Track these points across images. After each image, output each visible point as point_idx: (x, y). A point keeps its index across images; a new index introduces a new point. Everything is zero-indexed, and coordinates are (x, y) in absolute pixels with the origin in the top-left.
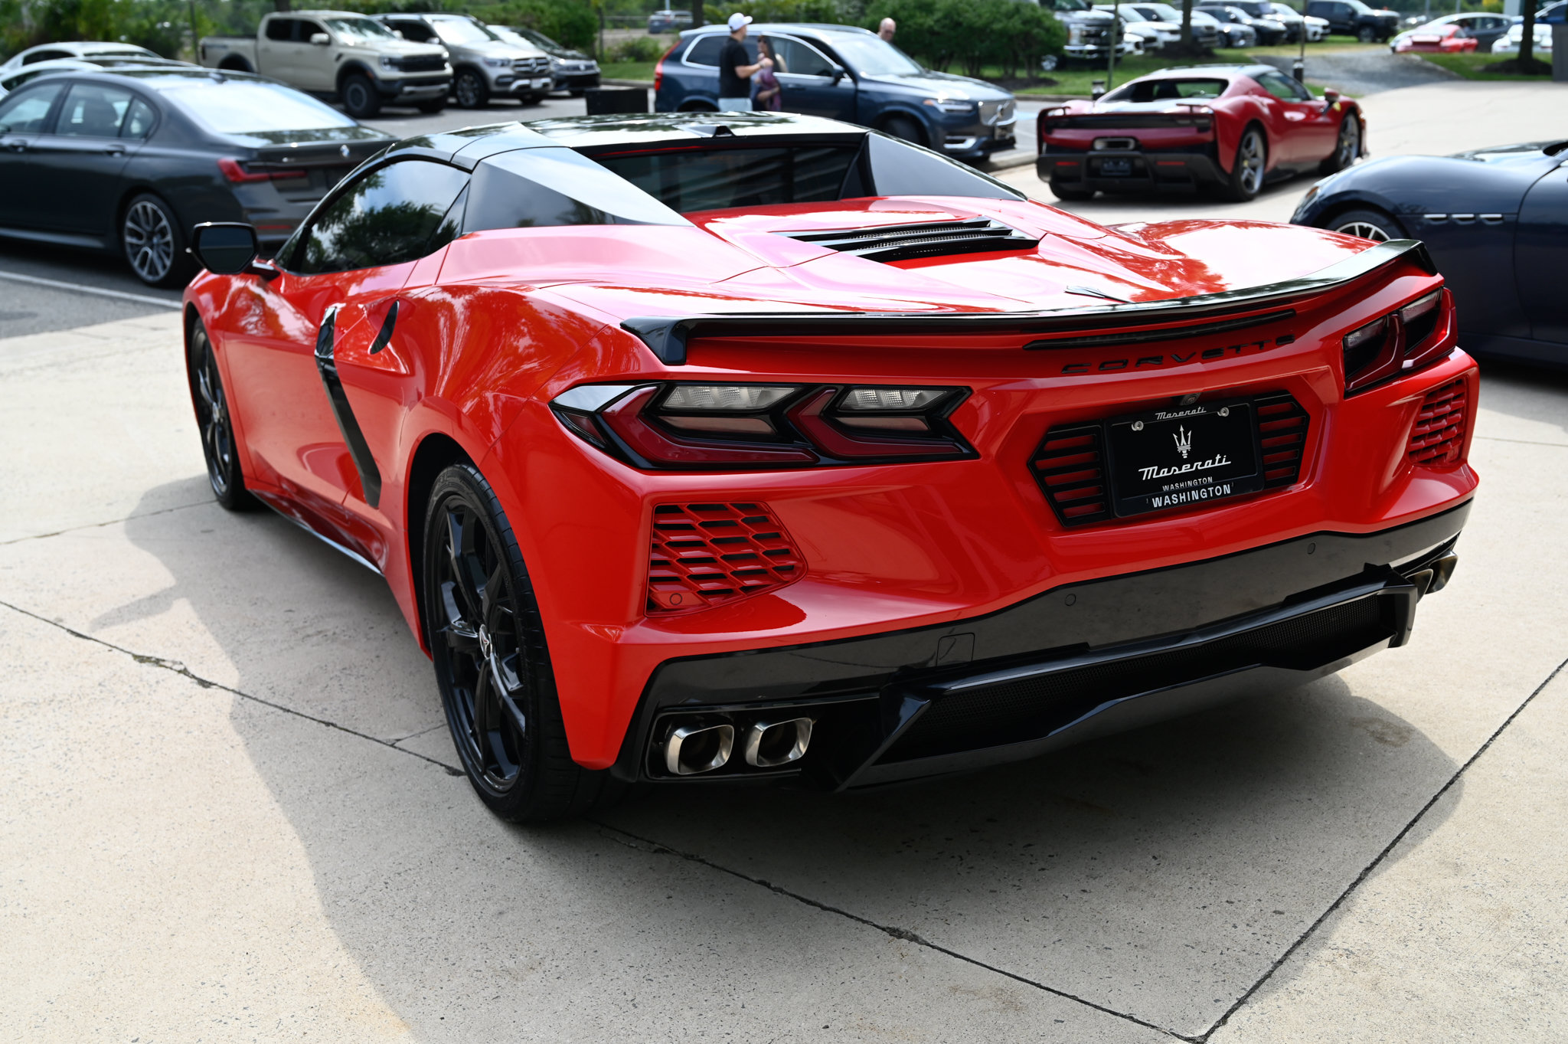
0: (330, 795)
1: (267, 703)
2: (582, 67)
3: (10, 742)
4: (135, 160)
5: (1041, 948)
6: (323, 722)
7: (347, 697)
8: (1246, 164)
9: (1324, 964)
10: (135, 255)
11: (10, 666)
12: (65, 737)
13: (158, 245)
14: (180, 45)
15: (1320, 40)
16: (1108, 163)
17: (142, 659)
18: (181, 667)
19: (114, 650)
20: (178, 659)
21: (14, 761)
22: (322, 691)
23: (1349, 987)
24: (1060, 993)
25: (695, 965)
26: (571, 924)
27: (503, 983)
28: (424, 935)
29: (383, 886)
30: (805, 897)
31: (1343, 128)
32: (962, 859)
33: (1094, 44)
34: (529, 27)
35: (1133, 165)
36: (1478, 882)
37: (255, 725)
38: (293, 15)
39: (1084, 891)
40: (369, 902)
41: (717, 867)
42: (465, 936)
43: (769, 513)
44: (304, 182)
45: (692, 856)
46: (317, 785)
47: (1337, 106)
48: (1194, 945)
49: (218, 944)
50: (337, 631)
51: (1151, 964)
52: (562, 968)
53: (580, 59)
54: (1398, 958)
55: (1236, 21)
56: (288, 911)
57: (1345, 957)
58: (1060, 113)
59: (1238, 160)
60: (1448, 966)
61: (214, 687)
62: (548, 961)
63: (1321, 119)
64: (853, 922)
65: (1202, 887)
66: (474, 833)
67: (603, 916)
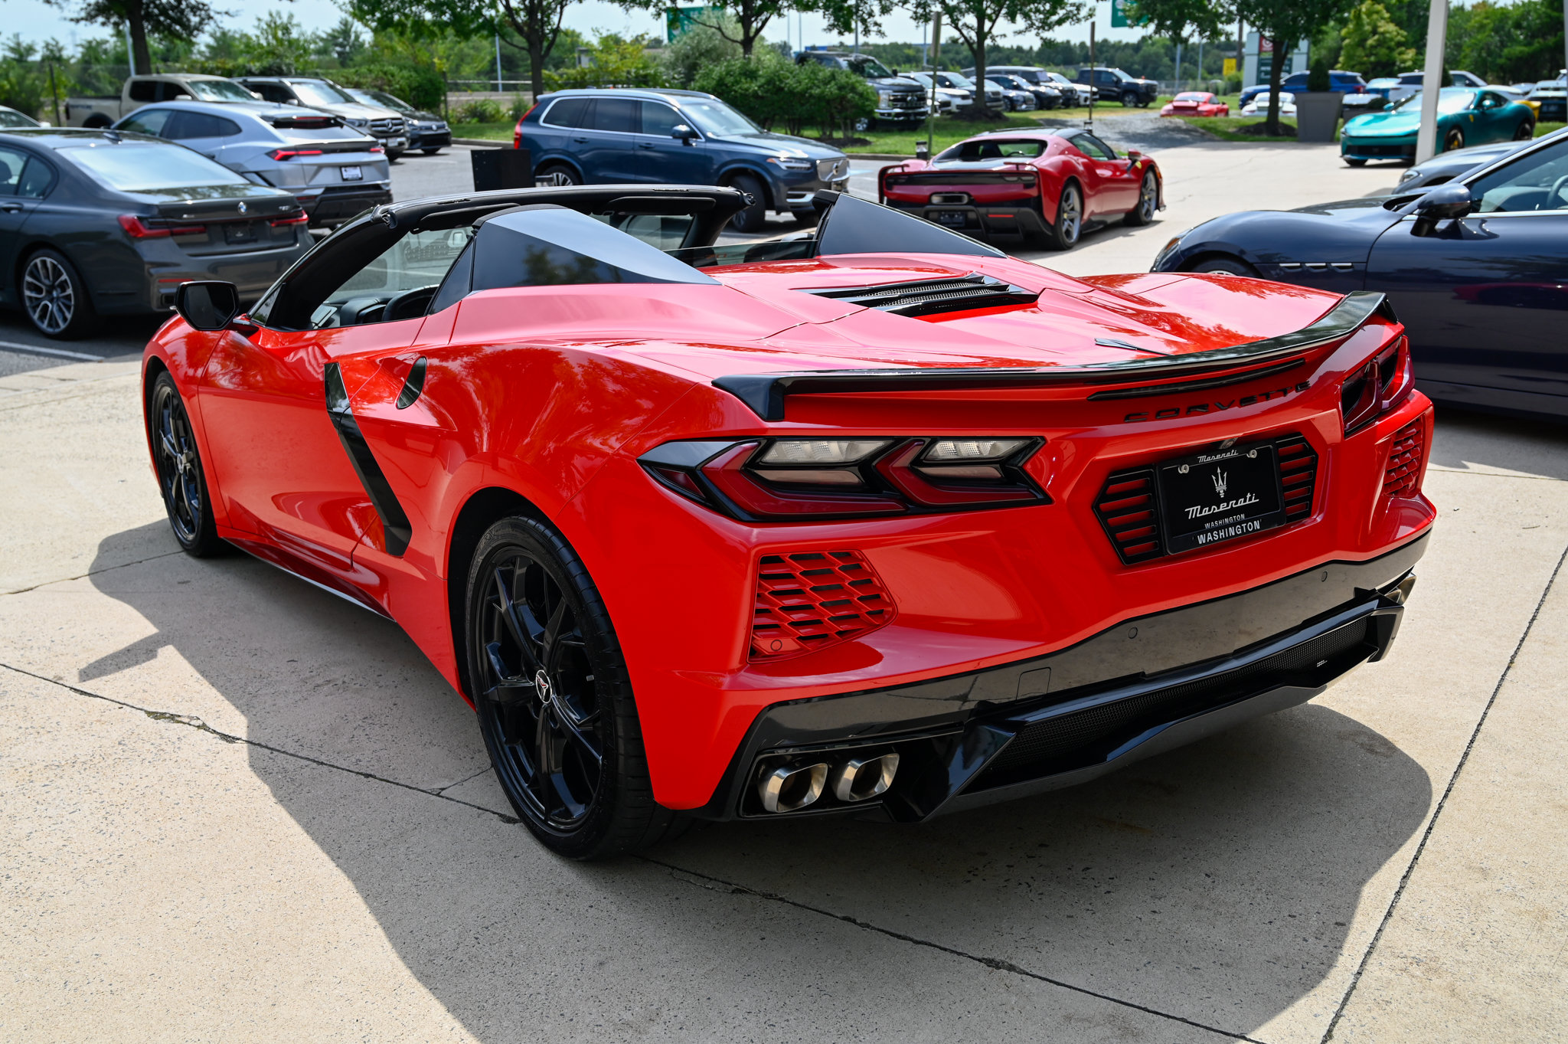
0: (391, 849)
1: (297, 756)
2: (434, 127)
3: (44, 807)
4: (34, 217)
5: (1135, 972)
6: (361, 774)
7: (377, 747)
8: (1065, 216)
9: (1399, 973)
10: (34, 309)
11: (20, 728)
12: (100, 800)
13: (58, 298)
14: (41, 105)
15: (1090, 105)
16: (944, 216)
17: (156, 716)
18: (199, 723)
19: (124, 706)
20: (194, 714)
21: (53, 827)
22: (350, 742)
23: (1430, 995)
24: (1169, 1017)
25: (811, 1007)
26: (675, 971)
27: (627, 1037)
28: (531, 991)
29: (474, 941)
30: (893, 931)
31: (1144, 183)
32: (1030, 886)
33: (900, 108)
34: (381, 90)
35: (966, 217)
36: (1507, 885)
37: (292, 780)
38: (154, 77)
39: (1155, 912)
40: (465, 959)
41: (799, 905)
42: (573, 989)
43: (863, 560)
44: (204, 237)
45: (771, 895)
46: (375, 839)
47: (1138, 165)
48: (1274, 961)
49: (324, 1012)
50: (346, 679)
51: (1242, 981)
52: (681, 1018)
53: (430, 119)
54: (1463, 963)
55: (1018, 88)
56: (386, 972)
57: (1415, 965)
58: (898, 170)
59: (1059, 212)
60: (1512, 969)
61: (240, 741)
62: (664, 1010)
63: (1126, 176)
64: (948, 955)
65: (1261, 903)
66: (549, 882)
67: (704, 961)
